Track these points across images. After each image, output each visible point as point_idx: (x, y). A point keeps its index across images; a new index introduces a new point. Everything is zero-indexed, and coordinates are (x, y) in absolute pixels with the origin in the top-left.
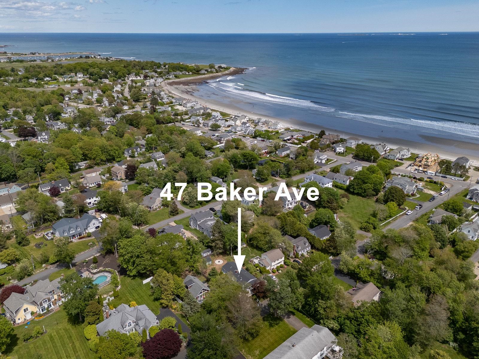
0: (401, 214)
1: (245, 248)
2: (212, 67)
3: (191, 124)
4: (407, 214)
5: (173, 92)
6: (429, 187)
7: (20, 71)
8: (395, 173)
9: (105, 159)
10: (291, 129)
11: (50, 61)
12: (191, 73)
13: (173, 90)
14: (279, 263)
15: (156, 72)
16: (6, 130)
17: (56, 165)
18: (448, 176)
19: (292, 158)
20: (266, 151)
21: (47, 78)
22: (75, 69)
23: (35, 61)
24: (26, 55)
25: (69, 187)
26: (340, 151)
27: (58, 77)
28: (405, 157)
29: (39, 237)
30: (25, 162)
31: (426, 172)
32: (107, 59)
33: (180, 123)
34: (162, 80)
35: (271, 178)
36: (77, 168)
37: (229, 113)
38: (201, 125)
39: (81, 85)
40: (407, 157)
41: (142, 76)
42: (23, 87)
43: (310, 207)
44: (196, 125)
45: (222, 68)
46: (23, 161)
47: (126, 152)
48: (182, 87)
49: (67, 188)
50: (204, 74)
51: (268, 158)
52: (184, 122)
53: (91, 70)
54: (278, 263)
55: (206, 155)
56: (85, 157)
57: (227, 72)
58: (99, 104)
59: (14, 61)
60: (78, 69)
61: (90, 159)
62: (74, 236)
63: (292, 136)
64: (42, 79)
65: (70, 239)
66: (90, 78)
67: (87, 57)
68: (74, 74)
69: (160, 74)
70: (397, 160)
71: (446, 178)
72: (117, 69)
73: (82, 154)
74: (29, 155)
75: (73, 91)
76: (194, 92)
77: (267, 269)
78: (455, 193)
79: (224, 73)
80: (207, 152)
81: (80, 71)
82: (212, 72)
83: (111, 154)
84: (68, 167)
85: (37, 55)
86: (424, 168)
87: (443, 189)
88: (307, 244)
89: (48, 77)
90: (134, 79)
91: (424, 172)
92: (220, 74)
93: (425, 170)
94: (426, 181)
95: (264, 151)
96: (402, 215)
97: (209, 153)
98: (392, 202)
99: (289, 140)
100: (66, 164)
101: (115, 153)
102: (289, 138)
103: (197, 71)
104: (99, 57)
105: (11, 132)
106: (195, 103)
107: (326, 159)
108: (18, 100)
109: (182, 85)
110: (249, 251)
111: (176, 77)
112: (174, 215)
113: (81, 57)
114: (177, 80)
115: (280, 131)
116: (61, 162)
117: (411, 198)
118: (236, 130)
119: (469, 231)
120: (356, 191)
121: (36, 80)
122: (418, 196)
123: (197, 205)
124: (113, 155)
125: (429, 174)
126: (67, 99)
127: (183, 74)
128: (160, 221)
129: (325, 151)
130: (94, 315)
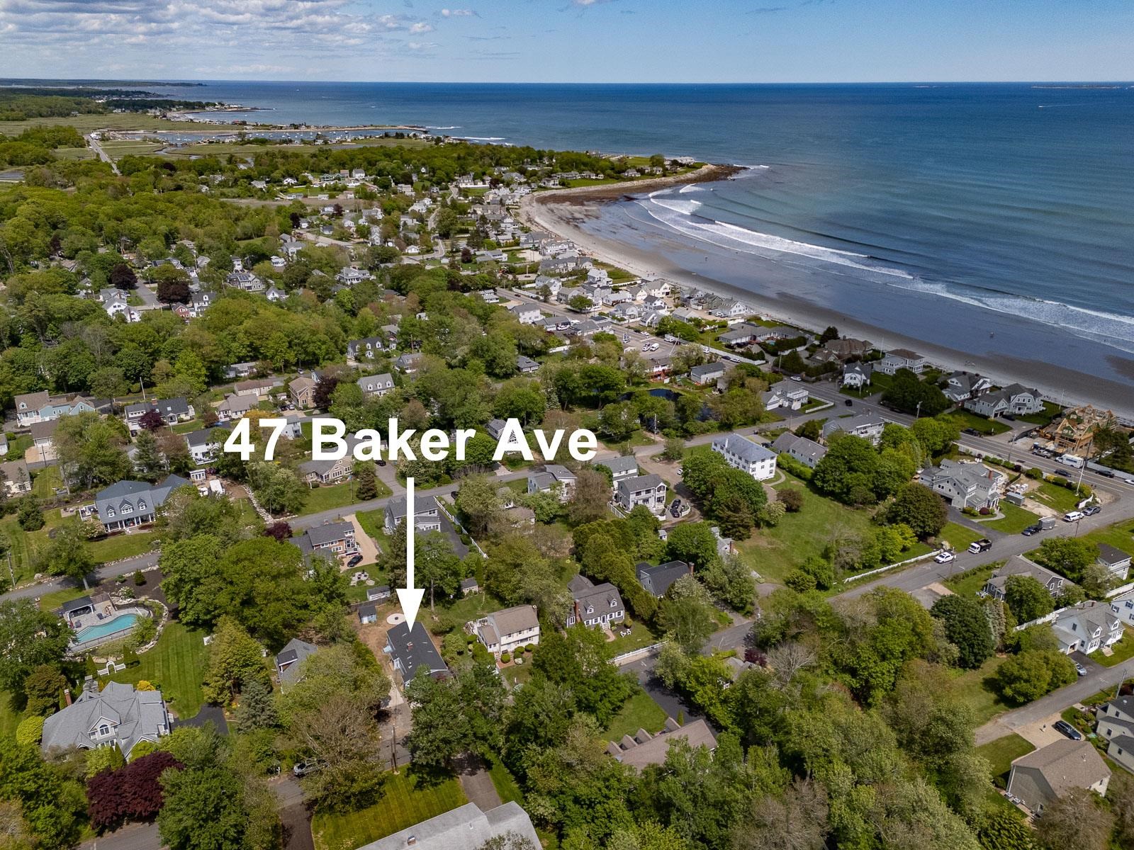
0: (920, 558)
1: (475, 593)
2: (656, 162)
3: (531, 295)
4: (937, 561)
5: (537, 219)
6: (1044, 496)
7: (245, 162)
8: (971, 449)
9: (293, 360)
10: (764, 319)
11: (320, 142)
12: (601, 176)
13: (540, 214)
14: (526, 639)
15: (523, 172)
16: (148, 286)
17: (178, 365)
18: (1117, 473)
19: (720, 391)
20: (666, 368)
21: (290, 180)
22: (352, 160)
23: (291, 141)
24: (281, 128)
25: (187, 414)
26: (853, 382)
27: (310, 177)
28: (1023, 412)
29: (69, 514)
30: (119, 354)
31: (1060, 455)
32: (438, 140)
33: (511, 290)
34: (527, 191)
35: (640, 435)
36: (232, 375)
37: (632, 272)
38: (553, 299)
39: (349, 196)
40: (1030, 412)
41: (488, 179)
42: (234, 197)
43: (690, 515)
44: (542, 298)
45: (682, 165)
46: (115, 353)
47: (350, 349)
48: (566, 208)
49: (183, 416)
50: (632, 179)
51: (665, 385)
52: (520, 288)
53: (384, 164)
54: (522, 641)
55: (519, 369)
56: (254, 353)
57: (690, 175)
58: (362, 240)
59: (250, 142)
60: (357, 161)
61: (265, 358)
62: (129, 521)
63: (755, 338)
64: (278, 182)
65: (122, 526)
66: (375, 182)
67: (400, 136)
68: (347, 171)
69: (531, 178)
70: (999, 419)
71: (1112, 476)
72: (438, 162)
73: (248, 346)
74: (133, 341)
75: (326, 209)
76: (586, 220)
77: (490, 650)
78: (1112, 521)
79: (682, 177)
80: (523, 361)
81: (359, 166)
82: (652, 175)
83: (309, 350)
84: (204, 371)
85: (303, 129)
86: (1061, 445)
87: (1082, 505)
88: (616, 602)
89: (291, 176)
90: (469, 186)
91: (1056, 454)
92: (670, 179)
93: (1060, 451)
94: (1046, 481)
95: (660, 369)
96: (926, 561)
97: (529, 365)
98: (903, 525)
99: (739, 345)
100: (199, 365)
101: (320, 348)
102: (744, 340)
103: (617, 172)
104: (423, 136)
105: (153, 289)
106: (566, 247)
107: (805, 401)
108: (206, 223)
109: (568, 203)
110: (480, 602)
111: (564, 184)
112: (364, 499)
113: (387, 135)
114: (564, 192)
115: (730, 323)
116: (189, 359)
117: (976, 521)
118: (624, 313)
119: (1074, 627)
120: (828, 488)
121: (267, 182)
122: (1000, 516)
123: (427, 481)
124: (314, 354)
125: (1065, 462)
126: (304, 225)
127: (584, 178)
128: (326, 509)
129: (819, 380)
130: (42, 696)
